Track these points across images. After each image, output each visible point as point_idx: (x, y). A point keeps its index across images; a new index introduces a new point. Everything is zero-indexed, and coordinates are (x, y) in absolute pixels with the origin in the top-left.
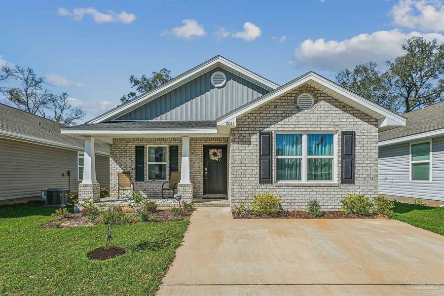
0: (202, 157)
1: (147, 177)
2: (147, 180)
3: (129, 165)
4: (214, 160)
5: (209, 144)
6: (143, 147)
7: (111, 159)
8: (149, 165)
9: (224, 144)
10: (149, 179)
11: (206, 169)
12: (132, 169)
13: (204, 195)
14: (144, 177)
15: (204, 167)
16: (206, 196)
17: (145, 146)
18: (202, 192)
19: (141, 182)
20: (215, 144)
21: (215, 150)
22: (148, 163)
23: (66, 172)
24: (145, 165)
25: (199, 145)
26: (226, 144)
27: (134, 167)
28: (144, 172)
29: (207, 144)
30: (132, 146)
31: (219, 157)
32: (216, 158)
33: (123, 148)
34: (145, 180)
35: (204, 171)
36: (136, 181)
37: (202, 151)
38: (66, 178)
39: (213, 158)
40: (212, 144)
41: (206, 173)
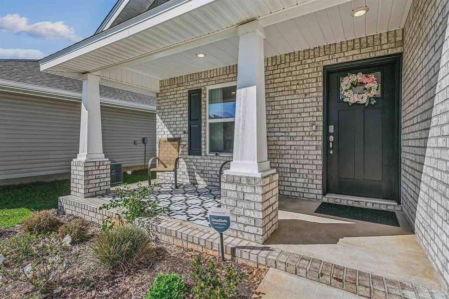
0: (321, 99)
1: (206, 147)
2: (208, 153)
3: (180, 126)
4: (356, 104)
5: (340, 61)
6: (199, 91)
7: (158, 117)
8: (210, 124)
9: (391, 52)
10: (211, 151)
11: (331, 129)
12: (185, 132)
13: (324, 194)
14: (200, 148)
15: (327, 123)
16: (332, 198)
17: (203, 89)
18: (320, 187)
19: (196, 157)
20: (360, 57)
21: (360, 77)
22: (209, 121)
23: (141, 139)
24: (203, 125)
25: (310, 70)
26: (399, 50)
27: (186, 129)
28: (200, 137)
29: (334, 62)
30: (184, 91)
31: (374, 92)
32: (363, 99)
33: (173, 96)
34: (203, 154)
35: (326, 134)
36: (189, 154)
37: (321, 84)
38: (142, 146)
39: (351, 97)
40: (350, 59)
41: (331, 138)
